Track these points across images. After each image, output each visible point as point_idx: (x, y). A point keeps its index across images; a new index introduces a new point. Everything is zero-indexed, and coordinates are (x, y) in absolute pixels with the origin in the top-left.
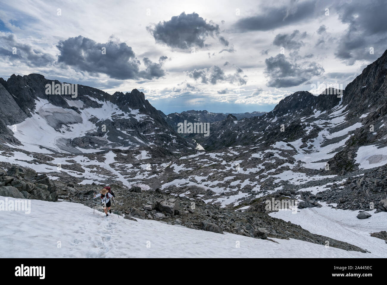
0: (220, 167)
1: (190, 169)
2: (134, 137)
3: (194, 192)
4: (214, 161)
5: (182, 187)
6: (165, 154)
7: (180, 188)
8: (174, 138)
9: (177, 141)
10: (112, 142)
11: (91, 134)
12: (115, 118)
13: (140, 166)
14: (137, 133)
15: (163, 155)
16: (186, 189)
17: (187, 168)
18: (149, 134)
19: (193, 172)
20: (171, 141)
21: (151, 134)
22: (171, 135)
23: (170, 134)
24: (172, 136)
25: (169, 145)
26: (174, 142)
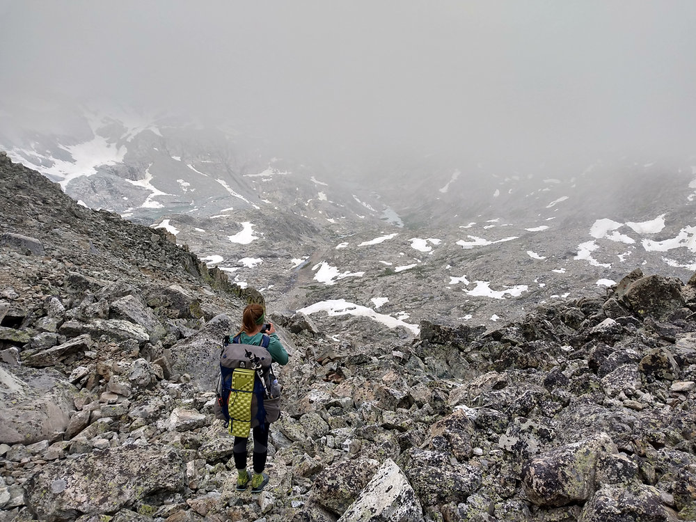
0: (434, 275)
1: (360, 274)
2: (219, 181)
3: (365, 330)
4: (421, 257)
5: (338, 317)
6: (298, 231)
7: (335, 317)
8: (321, 188)
9: (329, 197)
10: (163, 194)
11: (109, 169)
12: (166, 127)
13: (240, 261)
14: (225, 170)
15: (294, 234)
16: (347, 321)
17: (352, 272)
18: (256, 175)
19: (367, 283)
20: (313, 195)
21: (261, 175)
22: (313, 179)
23: (313, 177)
24: (316, 182)
25: (309, 207)
26: (321, 199)
